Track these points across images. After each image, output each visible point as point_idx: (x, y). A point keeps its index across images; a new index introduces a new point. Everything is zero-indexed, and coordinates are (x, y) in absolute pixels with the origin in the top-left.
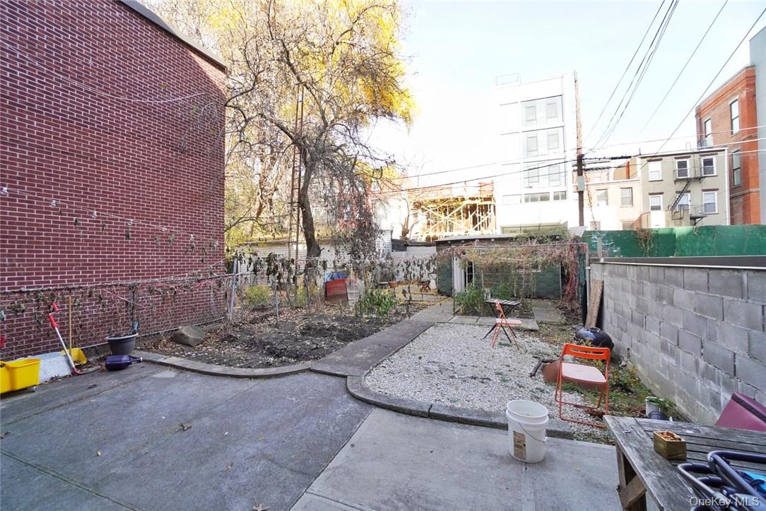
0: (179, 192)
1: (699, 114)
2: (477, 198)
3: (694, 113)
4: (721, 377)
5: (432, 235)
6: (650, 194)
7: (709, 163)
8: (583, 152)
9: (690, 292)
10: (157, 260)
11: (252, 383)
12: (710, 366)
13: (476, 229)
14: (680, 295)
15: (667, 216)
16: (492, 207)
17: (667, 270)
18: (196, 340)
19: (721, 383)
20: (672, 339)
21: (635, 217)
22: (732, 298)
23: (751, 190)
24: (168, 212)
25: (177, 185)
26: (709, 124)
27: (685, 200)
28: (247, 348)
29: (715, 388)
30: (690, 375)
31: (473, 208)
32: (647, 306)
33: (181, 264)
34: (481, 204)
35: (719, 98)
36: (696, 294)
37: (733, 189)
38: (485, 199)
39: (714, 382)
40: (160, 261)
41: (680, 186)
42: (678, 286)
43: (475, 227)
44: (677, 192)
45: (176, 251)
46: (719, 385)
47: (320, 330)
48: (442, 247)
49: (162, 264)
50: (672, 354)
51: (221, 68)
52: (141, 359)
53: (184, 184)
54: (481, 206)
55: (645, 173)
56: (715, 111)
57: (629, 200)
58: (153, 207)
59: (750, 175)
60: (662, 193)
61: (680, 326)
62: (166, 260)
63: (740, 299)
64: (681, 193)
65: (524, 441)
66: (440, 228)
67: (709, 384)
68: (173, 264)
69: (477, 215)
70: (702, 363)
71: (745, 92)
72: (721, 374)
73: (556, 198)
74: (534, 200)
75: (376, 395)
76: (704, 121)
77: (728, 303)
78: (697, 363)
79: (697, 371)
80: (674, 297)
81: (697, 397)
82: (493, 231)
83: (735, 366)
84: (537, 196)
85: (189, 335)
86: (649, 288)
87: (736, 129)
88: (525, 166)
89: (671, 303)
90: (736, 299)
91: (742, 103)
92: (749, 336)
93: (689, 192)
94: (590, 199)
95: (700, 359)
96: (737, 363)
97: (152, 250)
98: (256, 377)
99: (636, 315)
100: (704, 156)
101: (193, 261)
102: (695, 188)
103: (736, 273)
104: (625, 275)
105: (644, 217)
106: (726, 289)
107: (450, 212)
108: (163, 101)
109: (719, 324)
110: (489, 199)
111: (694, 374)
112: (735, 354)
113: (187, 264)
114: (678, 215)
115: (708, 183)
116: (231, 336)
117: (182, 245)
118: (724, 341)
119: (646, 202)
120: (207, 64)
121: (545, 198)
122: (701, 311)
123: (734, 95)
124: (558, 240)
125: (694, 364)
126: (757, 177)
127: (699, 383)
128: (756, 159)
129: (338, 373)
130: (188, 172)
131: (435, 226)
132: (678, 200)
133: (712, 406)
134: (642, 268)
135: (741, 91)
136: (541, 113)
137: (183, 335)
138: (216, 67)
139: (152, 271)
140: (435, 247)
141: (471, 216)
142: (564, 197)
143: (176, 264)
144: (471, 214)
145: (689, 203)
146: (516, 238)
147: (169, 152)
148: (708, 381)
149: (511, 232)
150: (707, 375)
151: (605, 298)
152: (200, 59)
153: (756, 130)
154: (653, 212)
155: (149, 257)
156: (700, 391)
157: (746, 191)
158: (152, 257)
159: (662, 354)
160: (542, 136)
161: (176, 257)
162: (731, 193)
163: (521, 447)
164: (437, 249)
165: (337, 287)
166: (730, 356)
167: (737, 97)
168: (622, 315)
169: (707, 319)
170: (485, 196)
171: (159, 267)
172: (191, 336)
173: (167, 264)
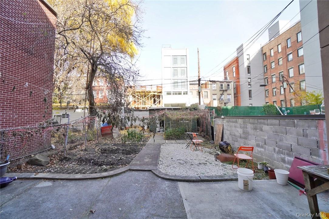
0: (28, 76)
1: (225, 69)
2: (156, 92)
3: (223, 68)
4: (286, 152)
5: (137, 106)
6: (213, 94)
7: (228, 85)
8: (200, 78)
9: (271, 126)
10: (12, 116)
11: (106, 181)
12: (281, 149)
13: (155, 105)
14: (266, 128)
15: (218, 102)
16: (161, 96)
17: (259, 120)
18: (46, 162)
19: (286, 154)
20: (262, 142)
21: (208, 102)
22: (290, 128)
23: (239, 95)
24: (21, 87)
25: (27, 73)
26: (227, 72)
27: (223, 97)
28: (79, 163)
29: (283, 156)
30: (271, 153)
31: (154, 96)
32: (249, 132)
33: (27, 118)
34: (157, 94)
35: (230, 65)
36: (274, 127)
37: (234, 94)
38: (159, 93)
39: (283, 154)
40: (14, 116)
41: (221, 92)
42: (265, 125)
43: (155, 104)
44: (220, 94)
45: (25, 111)
46: (285, 155)
47: (112, 151)
48: (152, 111)
49: (15, 118)
50: (262, 147)
51: (55, 14)
52: (16, 178)
53: (31, 72)
54: (157, 95)
55: (211, 87)
56: (229, 69)
57: (207, 96)
58: (12, 84)
59: (238, 90)
60: (216, 94)
61: (266, 138)
62: (18, 116)
63: (294, 128)
64: (222, 95)
65: (248, 183)
66: (140, 103)
67: (280, 155)
68: (23, 118)
69: (156, 99)
70: (277, 149)
71: (236, 64)
72: (286, 151)
73: (184, 94)
74: (176, 94)
75: (173, 176)
76: (226, 71)
77: (288, 129)
78: (274, 149)
79: (275, 152)
80: (263, 128)
81: (275, 160)
82: (162, 106)
83: (291, 148)
84: (177, 93)
85: (41, 160)
86: (249, 126)
87: (234, 75)
88: (173, 81)
89: (262, 130)
90: (292, 128)
91: (235, 68)
92: (297, 139)
93: (224, 94)
94: (202, 95)
95: (276, 148)
96: (292, 147)
97: (9, 110)
98: (105, 177)
99: (242, 136)
100: (227, 83)
101: (35, 116)
102: (225, 93)
103: (292, 120)
104: (236, 122)
105: (211, 102)
106: (288, 125)
107: (145, 97)
108: (23, 22)
109: (284, 136)
110: (161, 93)
111: (273, 153)
112: (291, 145)
113: (31, 118)
114: (221, 102)
115: (229, 92)
116: (67, 158)
117: (29, 107)
118: (287, 141)
119: (211, 97)
120: (47, 9)
121: (180, 94)
122: (276, 132)
123: (234, 65)
124: (196, 109)
125: (273, 150)
126: (240, 91)
127: (275, 155)
128: (240, 85)
129: (146, 169)
130: (33, 66)
131: (138, 103)
132: (221, 97)
133: (282, 162)
134: (246, 119)
135: (235, 64)
136: (179, 61)
137: (37, 160)
138: (51, 12)
139: (9, 122)
140: (148, 112)
141: (153, 99)
142: (187, 94)
143: (24, 118)
144: (153, 98)
145: (224, 98)
146: (181, 109)
147: (23, 52)
148: (280, 154)
149: (167, 106)
150: (279, 152)
151: (224, 130)
152: (43, 5)
153: (239, 77)
154: (214, 101)
155: (7, 114)
156: (276, 158)
157: (237, 95)
158: (9, 114)
159: (257, 148)
160: (179, 69)
161: (25, 114)
162: (234, 95)
163: (247, 185)
164: (149, 112)
165: (107, 130)
166: (290, 145)
167: (234, 66)
168: (235, 136)
169: (278, 135)
170: (159, 91)
171: (14, 120)
172: (43, 160)
173: (19, 118)
